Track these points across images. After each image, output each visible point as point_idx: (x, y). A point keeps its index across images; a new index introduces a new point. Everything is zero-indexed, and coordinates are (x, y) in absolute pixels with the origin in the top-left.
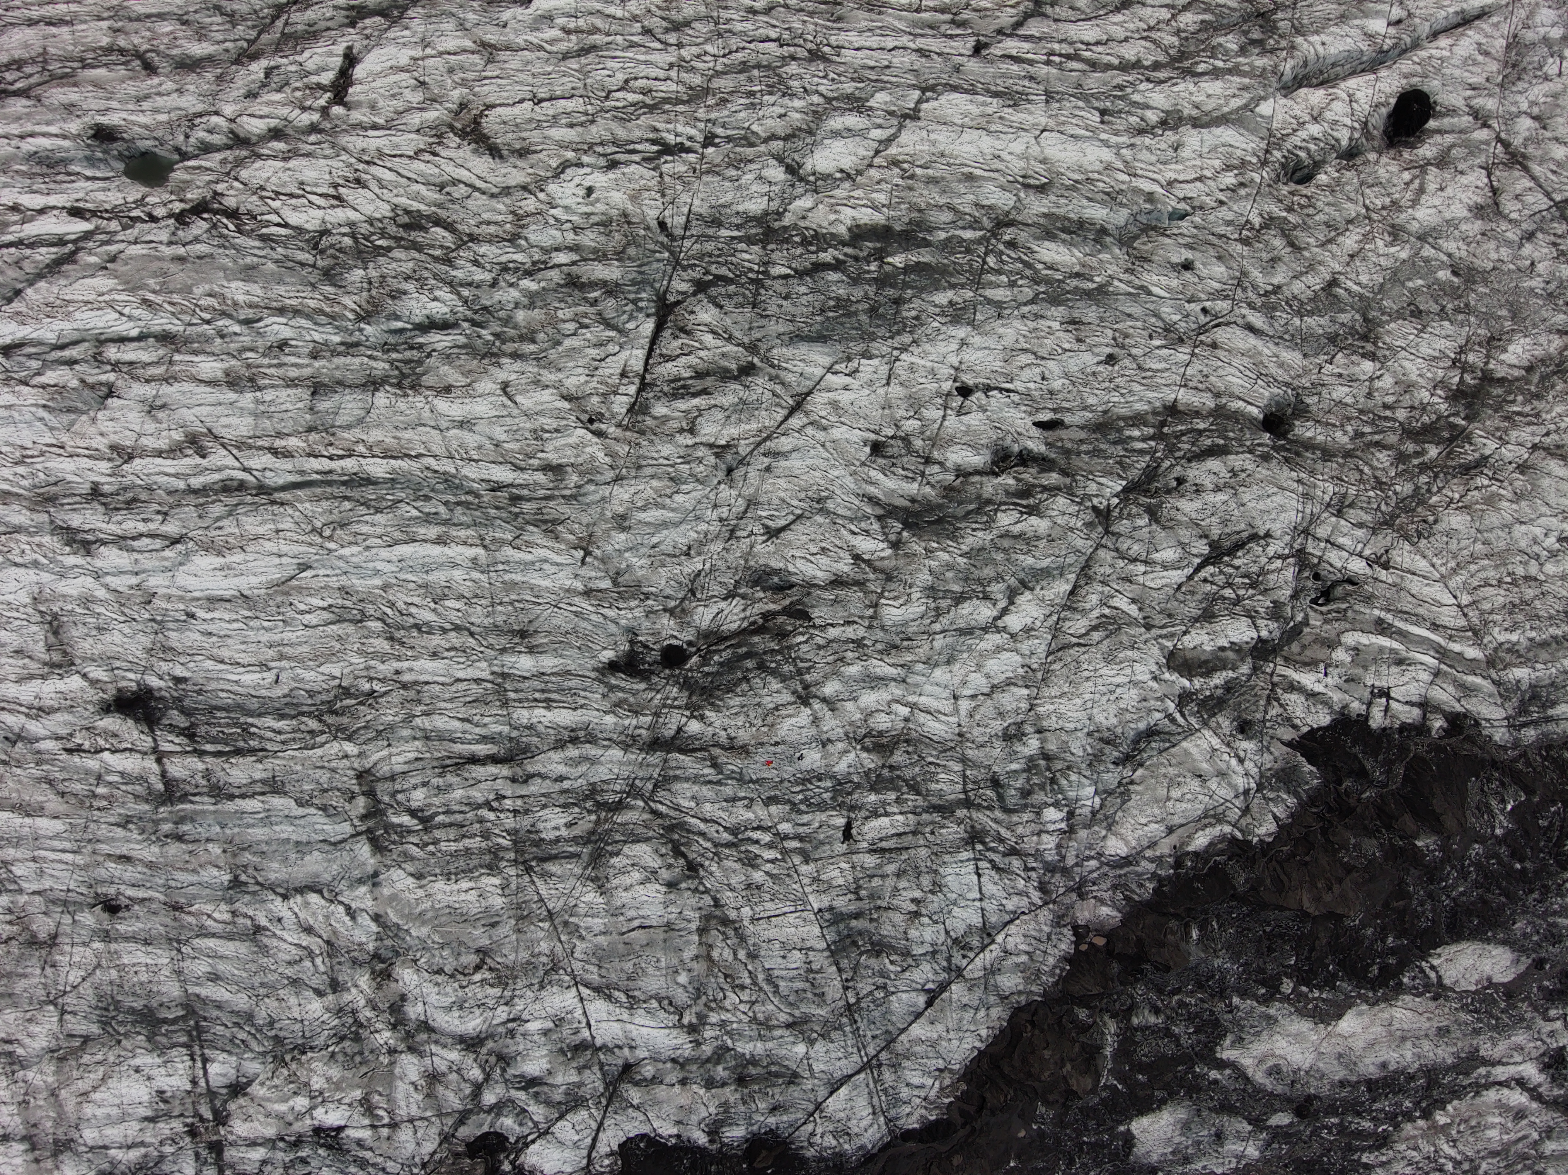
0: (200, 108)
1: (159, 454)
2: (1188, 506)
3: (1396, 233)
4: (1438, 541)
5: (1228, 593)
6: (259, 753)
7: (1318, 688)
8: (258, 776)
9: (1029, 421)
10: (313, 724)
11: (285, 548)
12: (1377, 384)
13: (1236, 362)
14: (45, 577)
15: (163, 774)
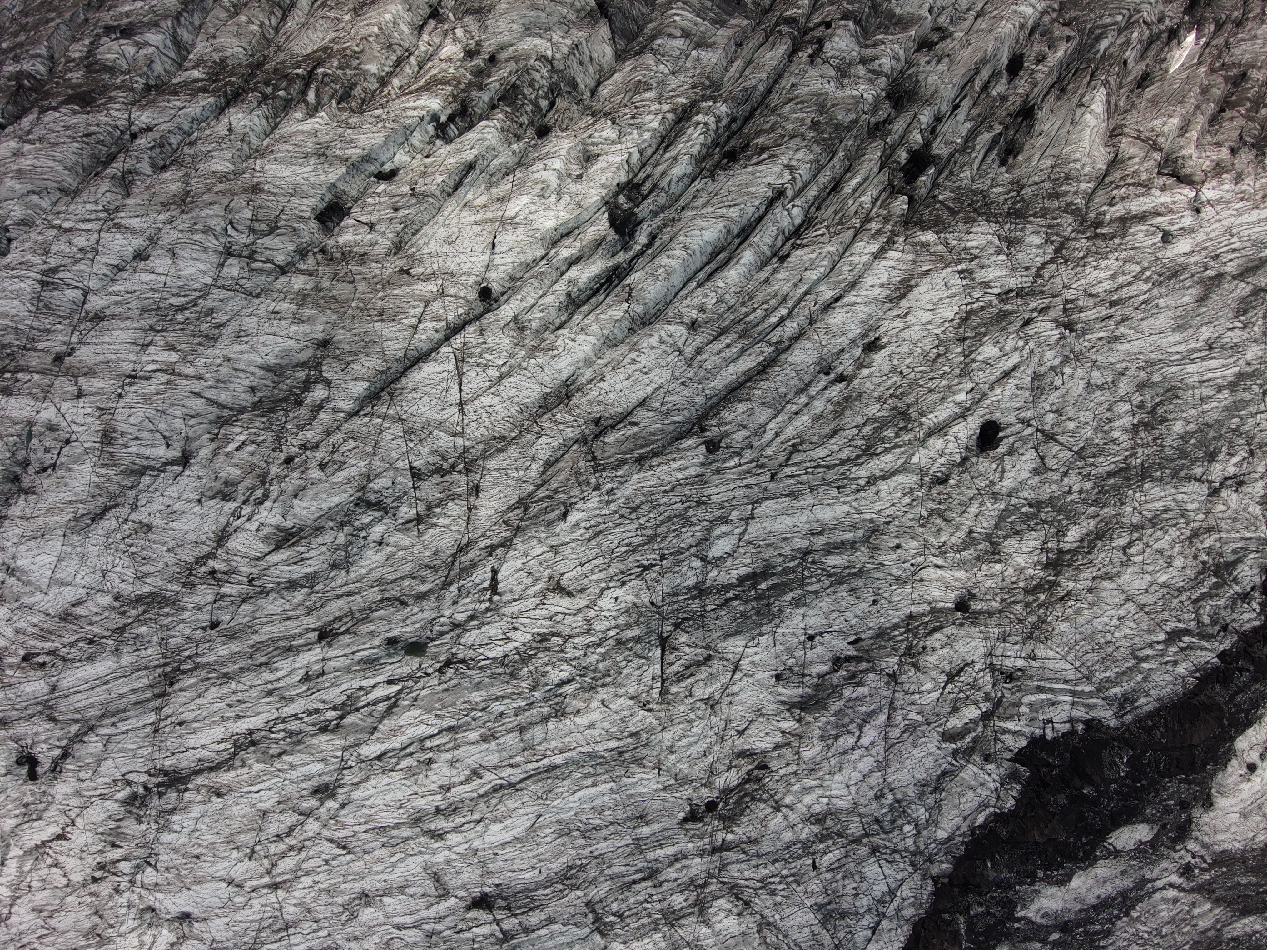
0: (433, 616)
1: (461, 783)
2: (932, 659)
3: (996, 497)
4: (1057, 639)
5: (962, 695)
6: (541, 907)
7: (1018, 728)
8: (543, 918)
9: (845, 643)
10: (560, 887)
11: (528, 810)
12: (1006, 574)
13: (935, 584)
14: (426, 857)
15: (501, 930)
